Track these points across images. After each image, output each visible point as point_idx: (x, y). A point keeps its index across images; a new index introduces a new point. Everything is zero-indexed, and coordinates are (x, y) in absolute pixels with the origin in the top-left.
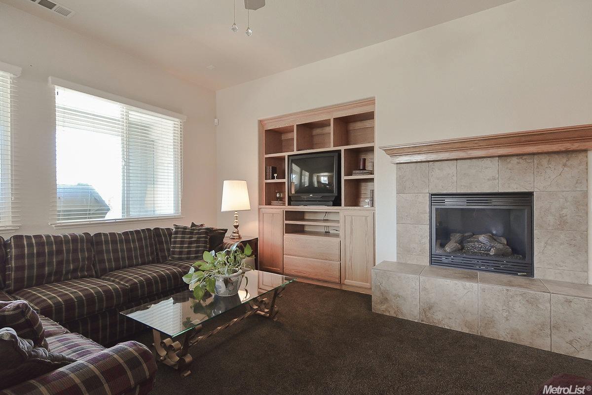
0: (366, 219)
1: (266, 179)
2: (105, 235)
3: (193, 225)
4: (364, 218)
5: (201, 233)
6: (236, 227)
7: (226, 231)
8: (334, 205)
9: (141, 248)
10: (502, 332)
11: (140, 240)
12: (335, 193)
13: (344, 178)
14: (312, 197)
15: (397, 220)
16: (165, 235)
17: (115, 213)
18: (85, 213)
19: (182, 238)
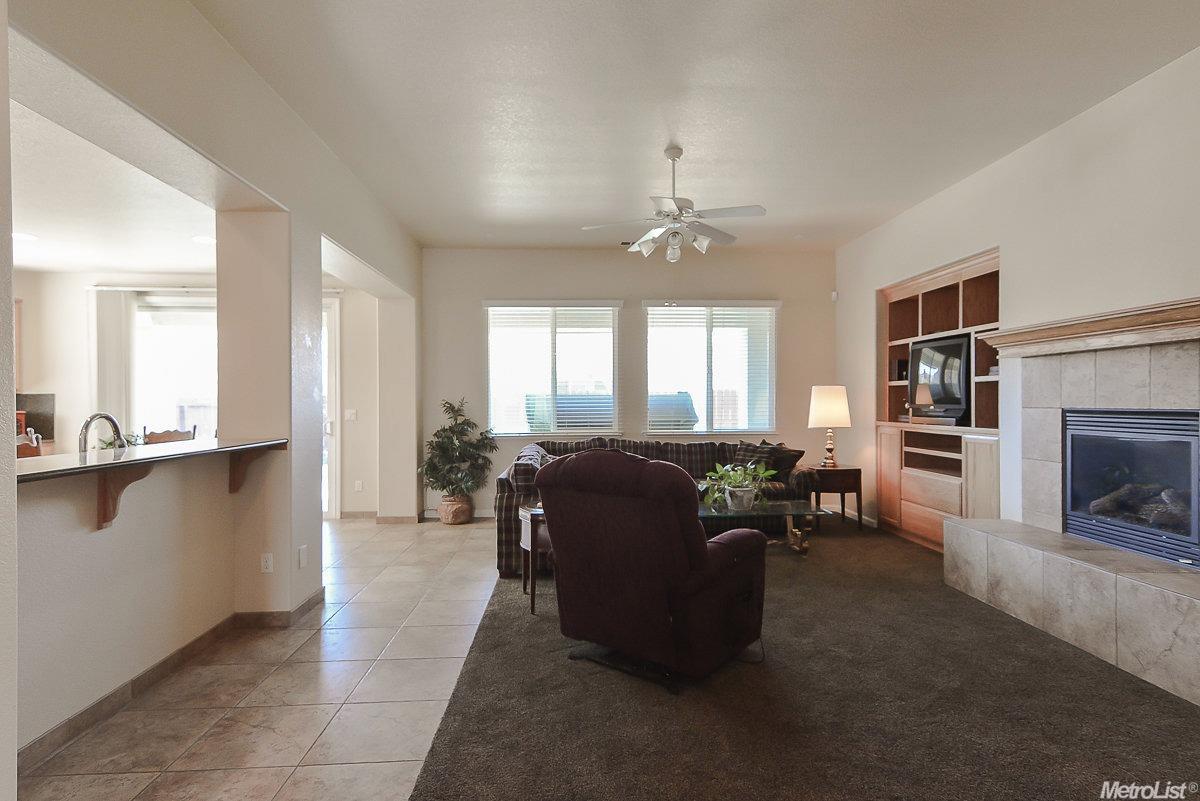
0: (991, 448)
1: (890, 380)
2: (671, 444)
3: (764, 442)
4: (988, 447)
5: (763, 453)
6: (830, 450)
7: (801, 453)
8: (959, 423)
9: (702, 461)
10: (1065, 629)
11: (702, 454)
12: (963, 406)
13: (974, 379)
14: (932, 411)
15: (1023, 452)
16: (729, 450)
17: (700, 427)
18: (678, 425)
19: (744, 455)
